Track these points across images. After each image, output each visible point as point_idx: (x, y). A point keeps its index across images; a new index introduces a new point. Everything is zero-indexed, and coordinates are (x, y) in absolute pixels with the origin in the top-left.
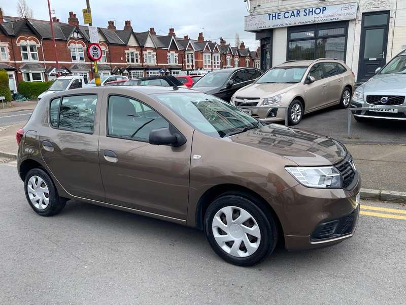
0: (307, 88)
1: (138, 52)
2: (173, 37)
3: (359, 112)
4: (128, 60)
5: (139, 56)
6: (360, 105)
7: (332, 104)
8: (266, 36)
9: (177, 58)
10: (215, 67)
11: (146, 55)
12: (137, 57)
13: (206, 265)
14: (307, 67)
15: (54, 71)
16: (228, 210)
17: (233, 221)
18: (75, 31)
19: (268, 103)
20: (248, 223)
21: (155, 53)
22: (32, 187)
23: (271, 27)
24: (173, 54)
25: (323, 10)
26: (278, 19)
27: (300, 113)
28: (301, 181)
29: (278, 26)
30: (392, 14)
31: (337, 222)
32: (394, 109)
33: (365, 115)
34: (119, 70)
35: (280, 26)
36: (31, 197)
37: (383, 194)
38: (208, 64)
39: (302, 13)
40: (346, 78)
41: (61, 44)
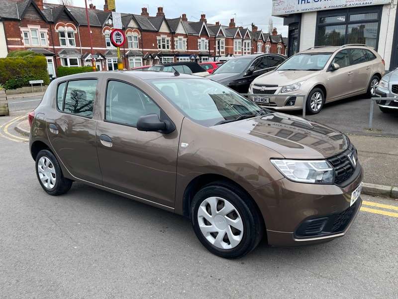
0: (331, 75)
1: (169, 39)
2: (204, 23)
3: (384, 102)
4: (160, 46)
5: (170, 43)
6: (384, 95)
8: (294, 21)
9: (208, 45)
10: (245, 53)
11: (177, 41)
12: (168, 43)
13: (190, 254)
14: (332, 53)
15: (89, 57)
16: (212, 201)
17: (217, 212)
18: (110, 18)
19: (286, 91)
20: (232, 215)
21: (186, 40)
22: (42, 167)
23: (300, 12)
24: (204, 40)
26: (307, 2)
27: (321, 102)
28: (286, 174)
29: (307, 11)
31: (326, 219)
33: (389, 105)
34: (150, 56)
36: (41, 176)
37: (394, 191)
38: (238, 51)
41: (97, 30)
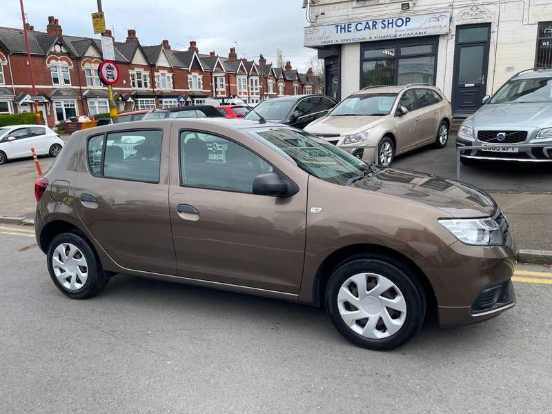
0: (399, 121)
1: (147, 73)
2: (195, 53)
3: (468, 152)
4: (134, 84)
5: (148, 79)
6: (469, 144)
7: (427, 143)
8: (331, 54)
9: (202, 82)
10: (253, 94)
11: (158, 76)
12: (145, 80)
13: (331, 351)
14: (396, 95)
15: (28, 99)
16: (360, 279)
17: (368, 292)
18: (57, 43)
19: (351, 142)
20: (388, 294)
21: (171, 75)
22: (60, 259)
23: (339, 42)
24: (196, 76)
25: (406, 22)
26: (348, 31)
27: (390, 155)
28: (459, 237)
29: (349, 42)
30: (494, 28)
31: (500, 288)
32: (515, 147)
33: (476, 155)
34: (120, 98)
35: (351, 42)
36: (58, 273)
37: (522, 254)
38: (243, 90)
39: (379, 25)
40: (442, 109)
41: (38, 61)
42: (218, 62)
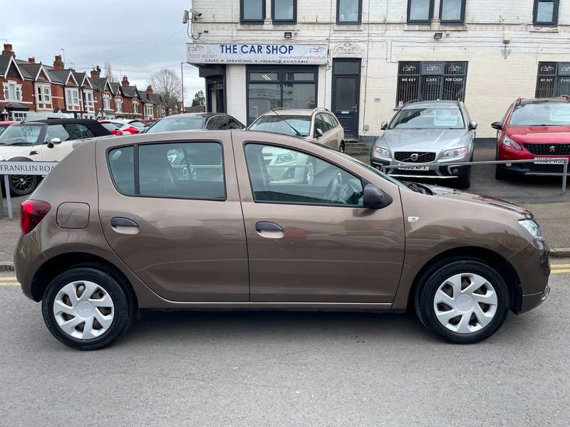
2: (12, 58)
6: (388, 163)
9: (21, 92)
10: (86, 109)
14: (309, 118)
17: (462, 292)
22: (67, 303)
23: (225, 62)
24: (13, 85)
26: (234, 52)
29: (234, 62)
30: (363, 63)
32: (425, 166)
33: (392, 173)
35: (237, 63)
38: (74, 104)
39: (264, 50)
42: (42, 71)
